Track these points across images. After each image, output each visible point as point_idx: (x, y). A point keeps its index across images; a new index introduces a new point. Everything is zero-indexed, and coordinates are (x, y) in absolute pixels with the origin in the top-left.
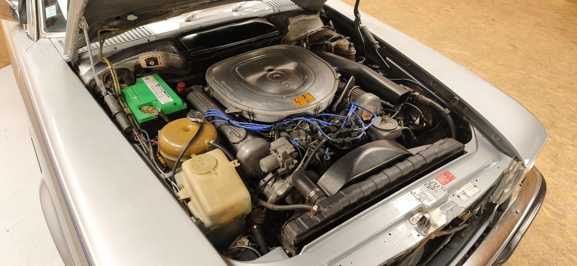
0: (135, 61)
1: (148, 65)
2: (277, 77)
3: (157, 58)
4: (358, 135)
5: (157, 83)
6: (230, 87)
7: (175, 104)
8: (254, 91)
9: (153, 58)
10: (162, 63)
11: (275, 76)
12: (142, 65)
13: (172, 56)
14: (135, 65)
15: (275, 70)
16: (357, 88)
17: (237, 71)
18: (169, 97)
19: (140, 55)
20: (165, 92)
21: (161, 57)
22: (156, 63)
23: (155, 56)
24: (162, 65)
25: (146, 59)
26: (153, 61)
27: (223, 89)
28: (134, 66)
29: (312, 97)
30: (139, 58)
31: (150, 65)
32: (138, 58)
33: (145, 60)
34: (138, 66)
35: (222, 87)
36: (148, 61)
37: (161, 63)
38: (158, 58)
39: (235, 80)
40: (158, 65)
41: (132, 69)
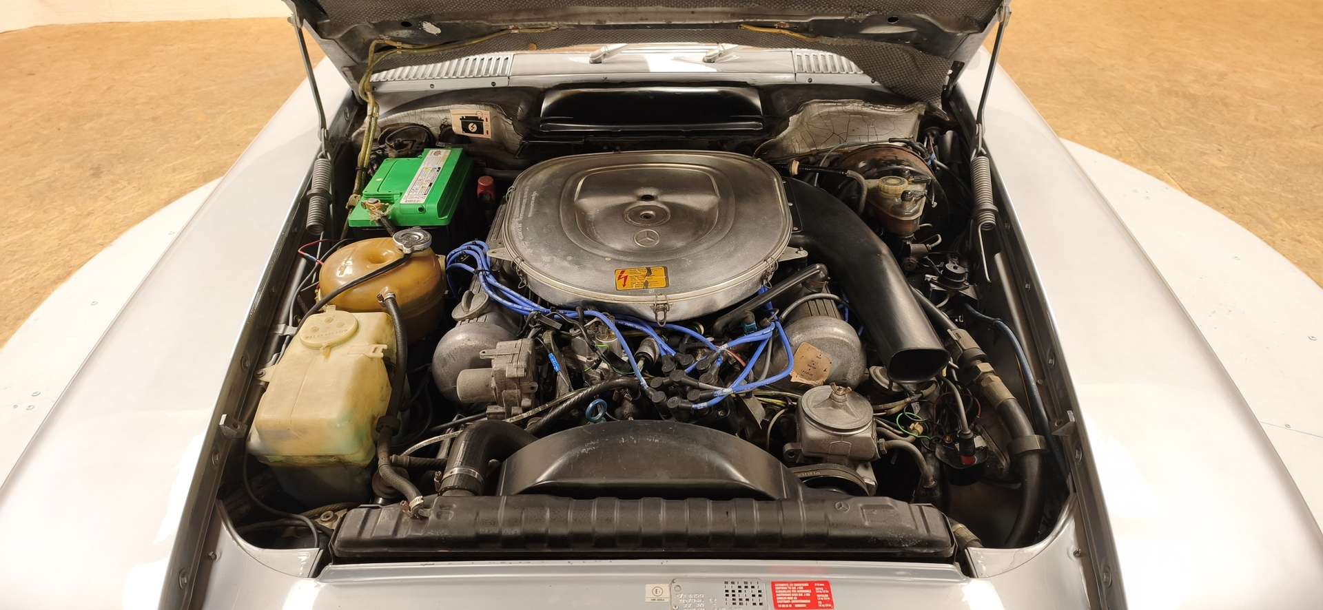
0: (442, 116)
1: (465, 129)
2: (647, 216)
3: (483, 120)
5: (441, 165)
7: (421, 209)
9: (476, 118)
10: (490, 132)
11: (644, 213)
12: (453, 128)
14: (442, 125)
15: (658, 201)
17: (582, 181)
18: (426, 195)
19: (452, 106)
20: (431, 184)
21: (489, 120)
22: (480, 130)
23: (479, 116)
24: (489, 136)
25: (462, 117)
26: (474, 123)
28: (440, 125)
29: (667, 278)
30: (450, 112)
31: (468, 131)
32: (448, 111)
33: (461, 119)
34: (448, 128)
35: (525, 201)
36: (465, 122)
37: (487, 132)
38: (485, 120)
39: (559, 197)
40: (483, 134)
41: (436, 131)
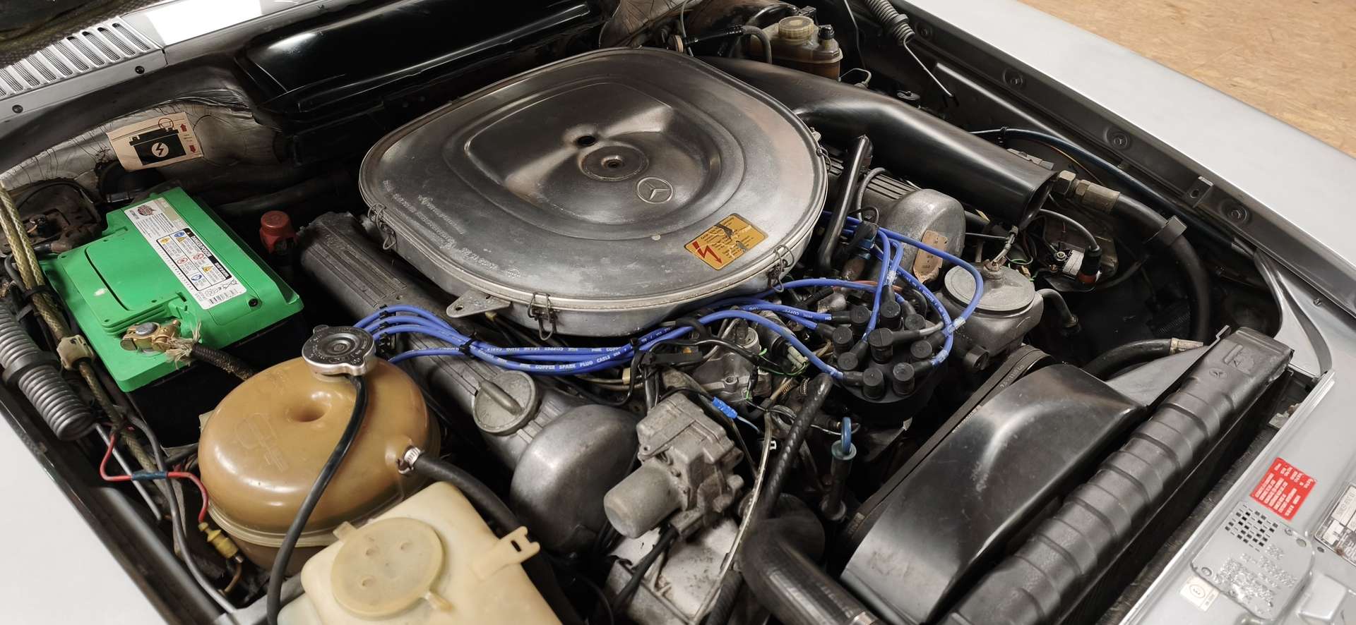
0: (93, 150)
1: (145, 155)
2: (613, 165)
3: (177, 131)
4: (937, 350)
5: (181, 225)
6: (452, 217)
7: (254, 303)
8: (543, 226)
9: (162, 132)
10: (198, 147)
11: (605, 160)
12: (122, 162)
13: (226, 119)
14: (98, 165)
15: (603, 139)
16: (878, 174)
17: (469, 154)
18: (230, 276)
19: (108, 125)
20: (213, 259)
21: (189, 127)
22: (176, 149)
23: (166, 125)
24: (199, 154)
25: (135, 139)
26: (161, 142)
27: (429, 228)
28: (93, 166)
29: (752, 226)
30: (106, 136)
32: (103, 136)
33: (131, 143)
34: (110, 166)
35: (425, 218)
36: (143, 145)
37: (193, 148)
38: (180, 130)
39: (469, 189)
40: (184, 153)
41: (86, 180)
